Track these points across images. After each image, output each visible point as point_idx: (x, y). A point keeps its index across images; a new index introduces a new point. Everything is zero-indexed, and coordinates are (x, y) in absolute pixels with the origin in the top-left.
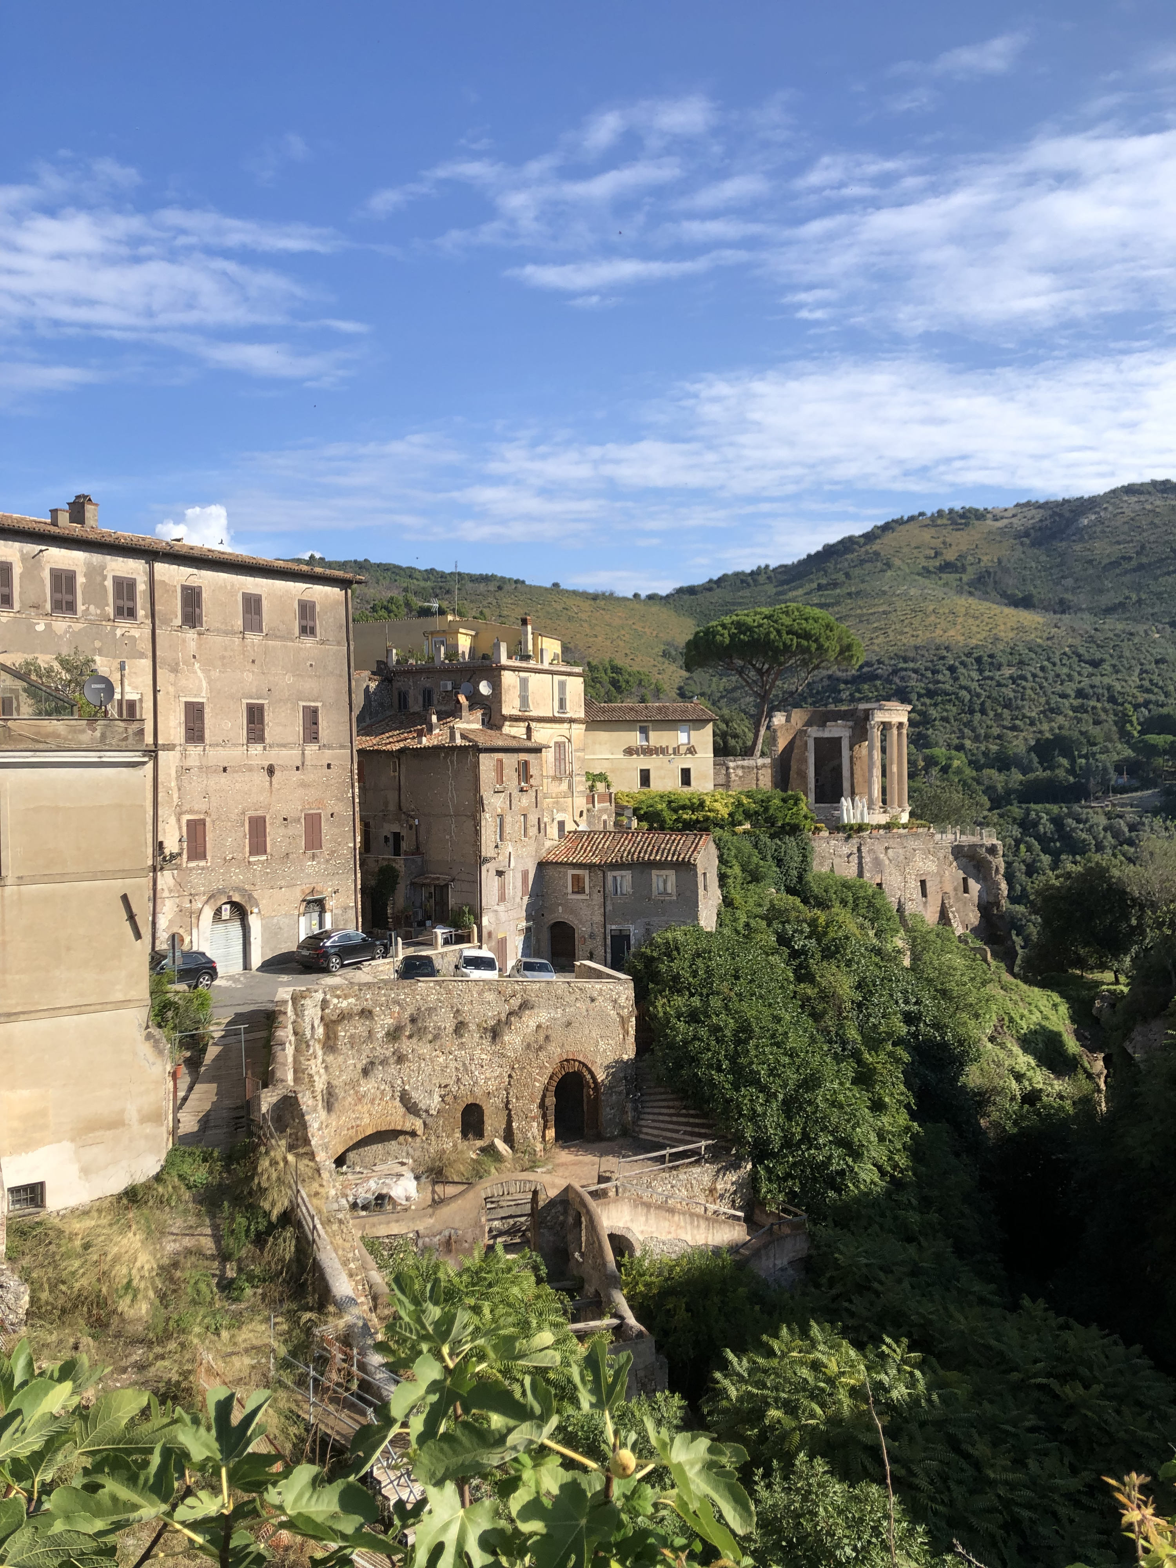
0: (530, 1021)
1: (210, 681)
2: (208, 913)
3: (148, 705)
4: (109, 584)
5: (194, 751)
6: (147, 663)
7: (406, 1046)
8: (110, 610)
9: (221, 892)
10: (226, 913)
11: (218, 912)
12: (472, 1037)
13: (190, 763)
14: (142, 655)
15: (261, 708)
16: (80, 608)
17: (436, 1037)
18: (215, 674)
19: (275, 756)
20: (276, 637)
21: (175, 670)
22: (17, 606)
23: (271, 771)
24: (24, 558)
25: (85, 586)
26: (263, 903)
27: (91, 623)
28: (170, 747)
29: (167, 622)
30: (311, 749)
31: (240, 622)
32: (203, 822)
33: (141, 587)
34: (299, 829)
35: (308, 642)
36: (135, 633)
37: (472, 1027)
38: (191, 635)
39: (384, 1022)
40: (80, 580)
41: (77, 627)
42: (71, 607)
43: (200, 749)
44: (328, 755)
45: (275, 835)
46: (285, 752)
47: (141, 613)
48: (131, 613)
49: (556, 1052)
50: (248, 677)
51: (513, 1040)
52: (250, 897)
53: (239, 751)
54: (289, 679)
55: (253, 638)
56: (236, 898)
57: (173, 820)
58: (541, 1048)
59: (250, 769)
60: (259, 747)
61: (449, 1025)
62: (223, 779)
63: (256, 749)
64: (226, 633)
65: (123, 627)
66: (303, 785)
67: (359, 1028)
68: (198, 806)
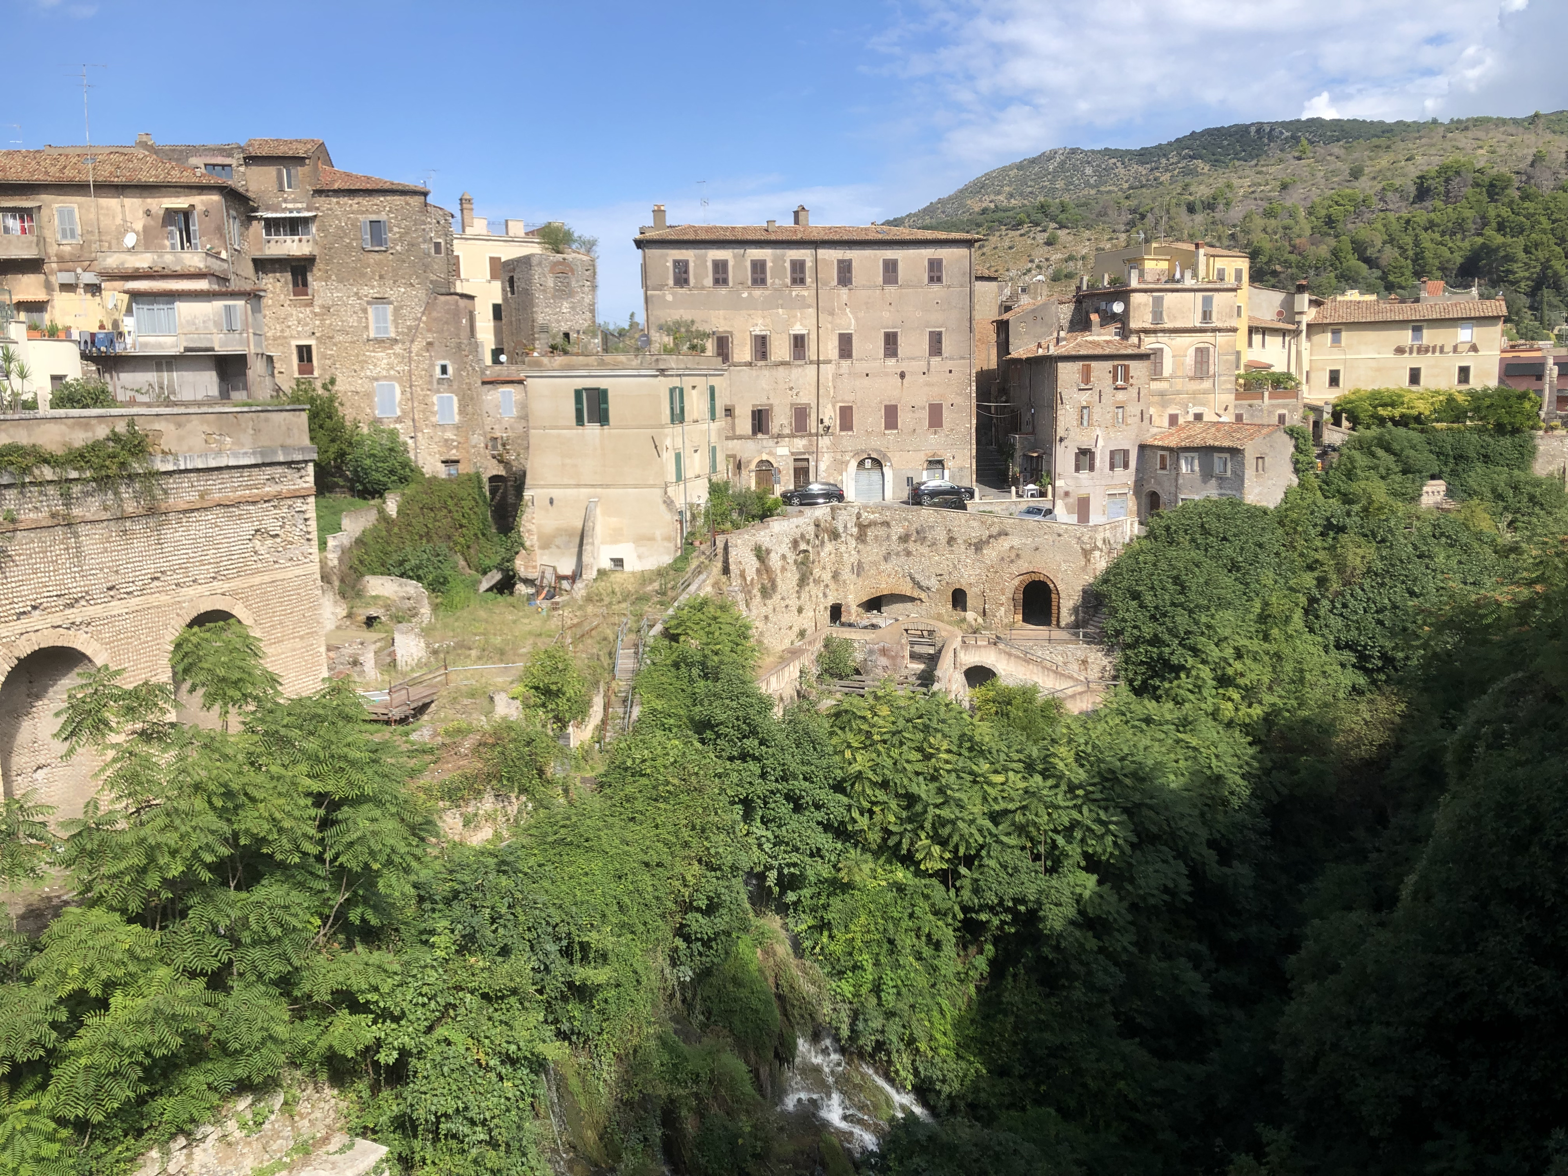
0: (1005, 544)
1: (857, 319)
2: (853, 464)
3: (813, 336)
4: (788, 265)
5: (846, 363)
6: (812, 311)
7: (911, 546)
8: (788, 281)
9: (863, 451)
10: (868, 464)
11: (861, 464)
12: (960, 547)
13: (842, 371)
14: (809, 306)
15: (895, 335)
16: (769, 281)
17: (934, 544)
18: (861, 314)
19: (904, 366)
20: (909, 286)
21: (832, 313)
22: (731, 284)
23: (902, 376)
24: (735, 256)
25: (772, 268)
26: (894, 460)
27: (776, 290)
28: (829, 362)
29: (826, 284)
30: (935, 360)
31: (881, 279)
32: (851, 408)
33: (809, 264)
34: (925, 414)
35: (936, 287)
36: (806, 293)
37: (959, 541)
38: (844, 292)
39: (897, 530)
40: (769, 265)
41: (767, 293)
42: (763, 281)
43: (849, 362)
44: (950, 364)
45: (904, 418)
46: (914, 363)
47: (808, 280)
48: (802, 281)
49: (1024, 566)
50: (886, 314)
51: (991, 553)
52: (885, 455)
53: (877, 364)
54: (919, 314)
55: (891, 289)
56: (874, 455)
57: (830, 406)
58: (1012, 561)
59: (887, 374)
60: (894, 360)
61: (943, 537)
62: (866, 381)
63: (891, 362)
64: (869, 288)
65: (797, 291)
66: (928, 384)
67: (881, 532)
68: (847, 399)
